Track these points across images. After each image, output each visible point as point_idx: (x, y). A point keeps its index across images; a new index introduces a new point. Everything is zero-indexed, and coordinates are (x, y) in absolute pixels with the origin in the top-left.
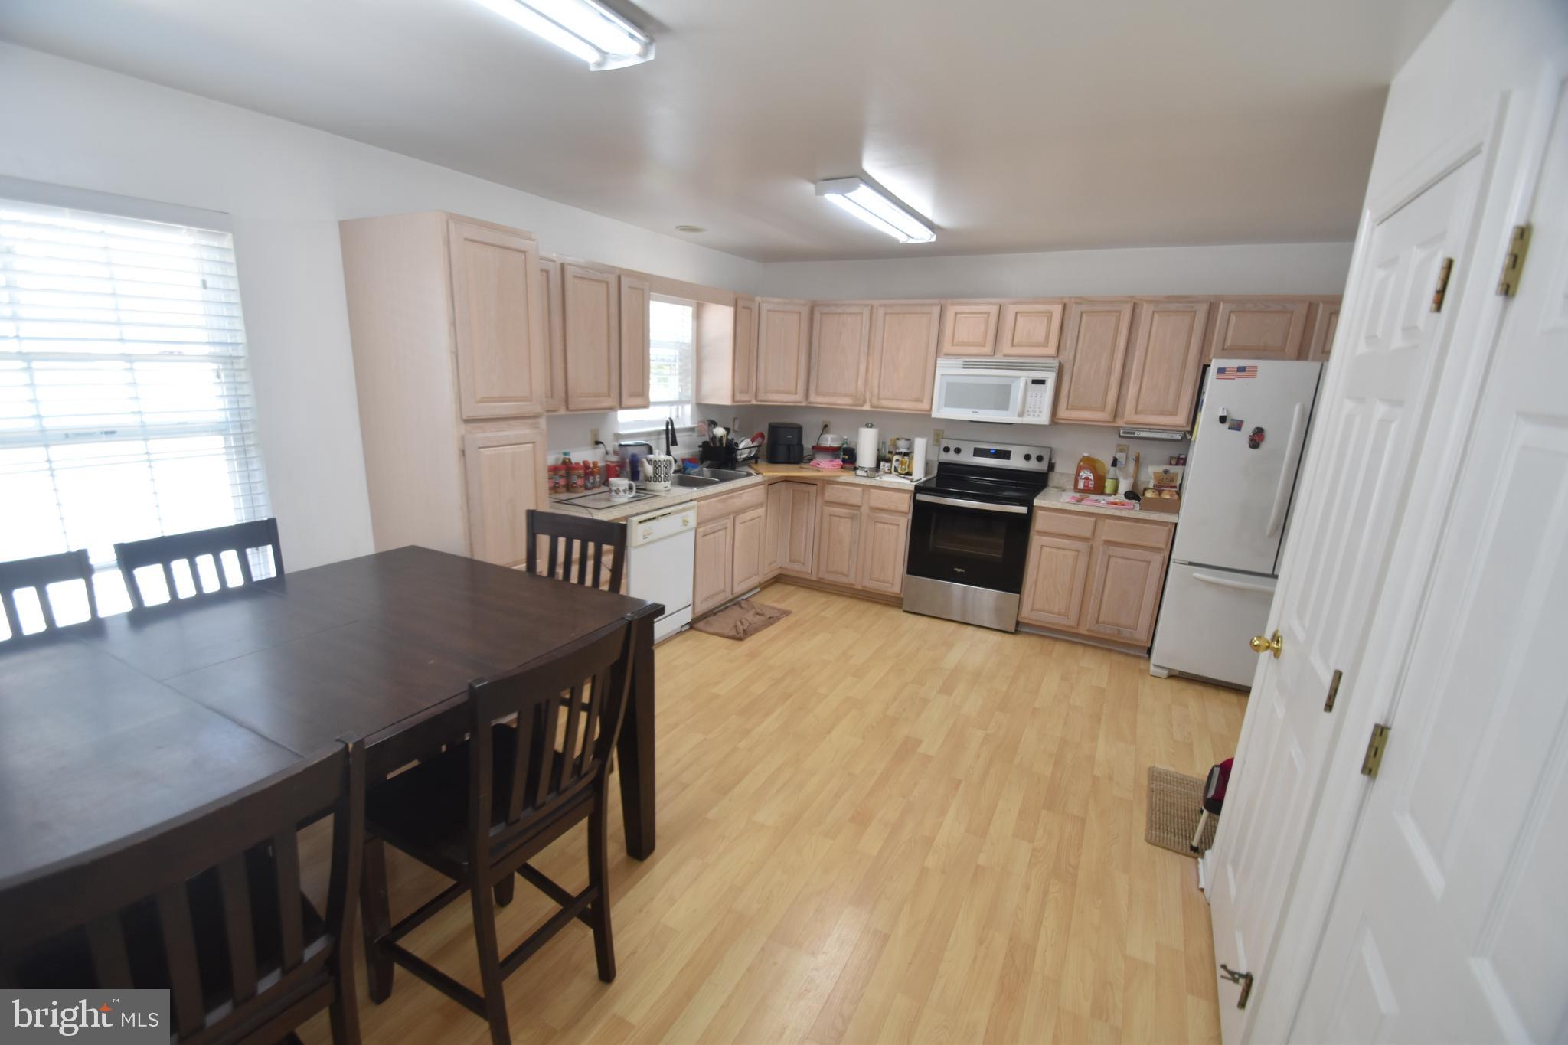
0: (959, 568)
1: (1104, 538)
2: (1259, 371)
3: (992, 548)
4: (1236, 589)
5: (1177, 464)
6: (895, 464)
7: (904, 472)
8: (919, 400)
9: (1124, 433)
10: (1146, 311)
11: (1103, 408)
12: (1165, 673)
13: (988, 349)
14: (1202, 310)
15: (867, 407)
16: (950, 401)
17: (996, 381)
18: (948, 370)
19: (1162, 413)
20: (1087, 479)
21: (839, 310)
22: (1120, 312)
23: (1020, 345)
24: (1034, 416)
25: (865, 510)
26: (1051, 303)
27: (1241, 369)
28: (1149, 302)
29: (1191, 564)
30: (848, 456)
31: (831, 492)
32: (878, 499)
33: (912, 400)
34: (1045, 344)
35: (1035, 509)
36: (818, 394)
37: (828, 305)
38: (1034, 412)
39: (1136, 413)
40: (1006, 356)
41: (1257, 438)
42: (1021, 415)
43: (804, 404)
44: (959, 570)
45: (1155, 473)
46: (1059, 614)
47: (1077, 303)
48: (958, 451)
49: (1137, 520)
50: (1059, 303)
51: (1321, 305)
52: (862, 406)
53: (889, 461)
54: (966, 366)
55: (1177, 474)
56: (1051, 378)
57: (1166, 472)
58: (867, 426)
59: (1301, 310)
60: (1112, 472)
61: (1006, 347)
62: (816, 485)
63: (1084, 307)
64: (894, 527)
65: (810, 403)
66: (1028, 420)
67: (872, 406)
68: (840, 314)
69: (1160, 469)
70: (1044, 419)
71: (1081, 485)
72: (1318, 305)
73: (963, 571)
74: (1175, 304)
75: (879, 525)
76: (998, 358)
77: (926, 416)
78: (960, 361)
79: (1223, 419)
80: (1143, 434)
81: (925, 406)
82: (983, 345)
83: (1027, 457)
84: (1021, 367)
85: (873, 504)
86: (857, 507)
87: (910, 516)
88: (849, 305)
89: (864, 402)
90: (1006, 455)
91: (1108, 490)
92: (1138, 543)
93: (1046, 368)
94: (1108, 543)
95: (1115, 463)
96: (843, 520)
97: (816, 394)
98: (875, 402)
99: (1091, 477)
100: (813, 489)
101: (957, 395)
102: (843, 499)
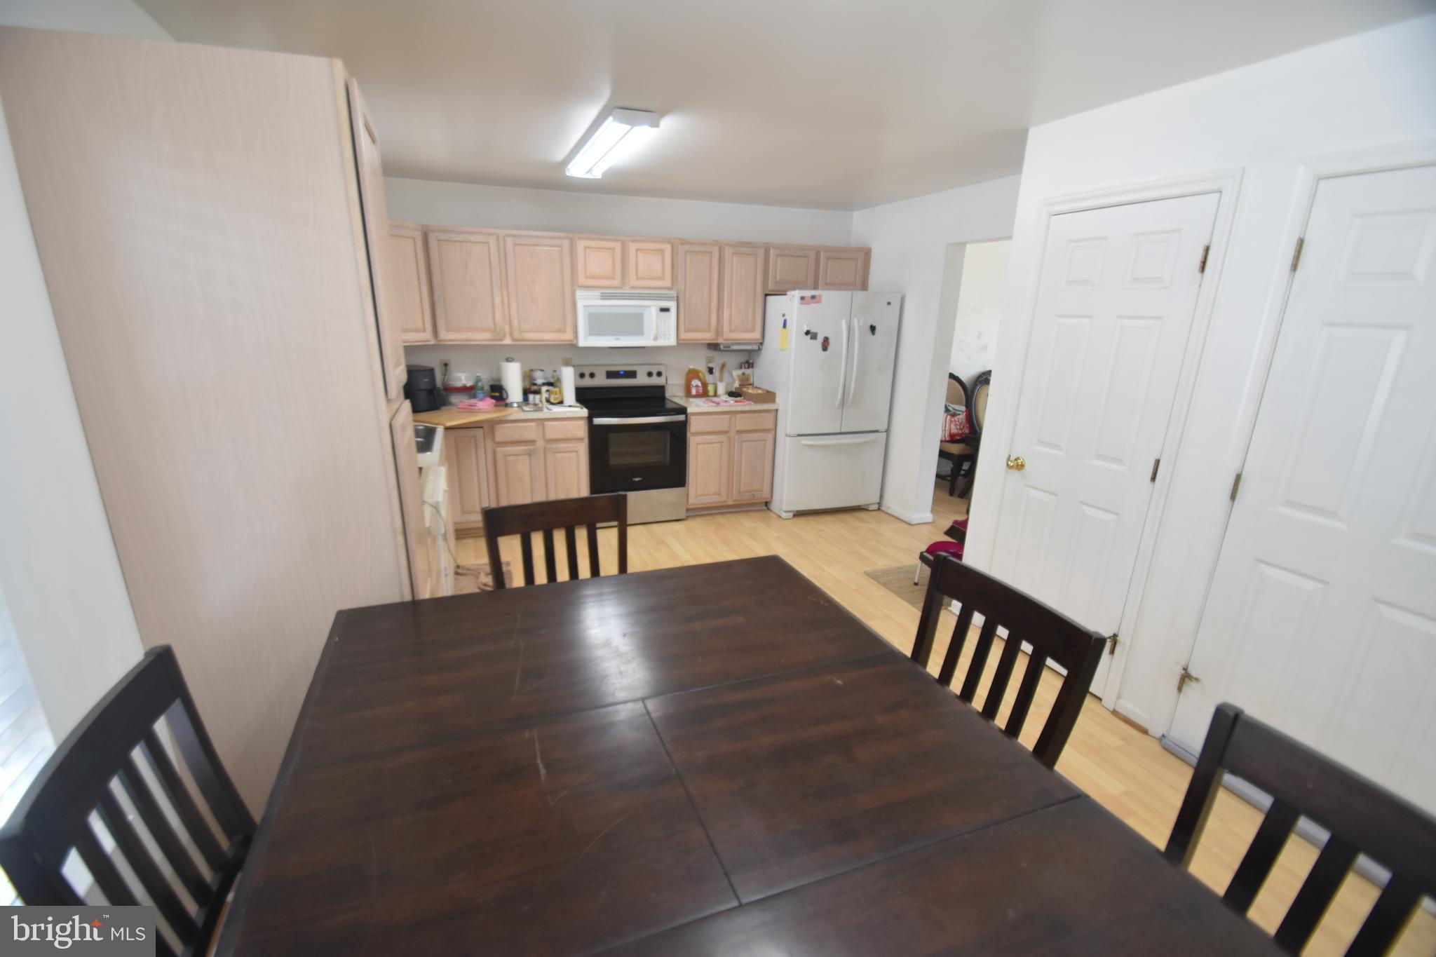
0: (637, 477)
1: (737, 429)
2: (823, 298)
3: (656, 455)
4: (826, 447)
5: (748, 368)
6: (545, 395)
7: (557, 401)
8: (562, 331)
9: (724, 347)
10: (728, 252)
11: (708, 330)
12: (791, 514)
13: (617, 282)
14: (761, 252)
15: (508, 341)
16: (594, 331)
17: (631, 311)
18: (587, 301)
19: (746, 331)
20: (697, 386)
21: (460, 238)
22: (710, 253)
23: (643, 278)
24: (665, 339)
25: (541, 443)
26: (663, 242)
27: (813, 297)
28: (729, 245)
29: (799, 435)
30: (497, 392)
31: (502, 433)
32: (553, 430)
33: (554, 332)
34: (662, 278)
35: (689, 416)
36: (449, 330)
37: (445, 232)
38: (665, 335)
39: (731, 332)
40: (633, 288)
41: (826, 344)
42: (655, 339)
43: (432, 343)
44: (637, 479)
45: (738, 376)
46: (715, 494)
47: (681, 244)
48: (592, 375)
49: (755, 412)
50: (669, 243)
51: (822, 253)
52: (501, 340)
53: (538, 392)
54: (604, 297)
55: (749, 375)
56: (672, 305)
57: (743, 374)
58: (508, 360)
59: (812, 255)
60: (709, 378)
61: (633, 281)
62: (482, 427)
63: (687, 247)
64: (574, 454)
65: (440, 341)
66: (661, 342)
67: (513, 339)
68: (461, 242)
69: (740, 372)
70: (672, 341)
71: (694, 392)
72: (820, 252)
73: (640, 479)
74: (745, 247)
75: (559, 455)
76: (627, 290)
77: (573, 346)
78: (597, 293)
79: (808, 333)
80: (735, 347)
81: (568, 336)
82: (613, 278)
83: (650, 374)
84: (650, 297)
85: (549, 435)
86: (532, 442)
87: (586, 441)
88: (471, 233)
89: (505, 336)
90: (632, 374)
91: (711, 393)
92: (757, 428)
93: (668, 298)
94: (739, 432)
95: (711, 371)
96: (520, 457)
97: (447, 331)
98: (516, 335)
99: (700, 385)
100: (479, 432)
101: (598, 323)
102: (516, 437)
